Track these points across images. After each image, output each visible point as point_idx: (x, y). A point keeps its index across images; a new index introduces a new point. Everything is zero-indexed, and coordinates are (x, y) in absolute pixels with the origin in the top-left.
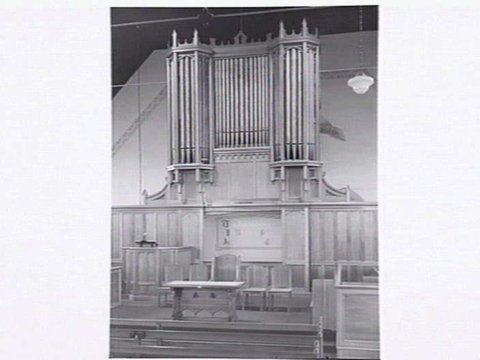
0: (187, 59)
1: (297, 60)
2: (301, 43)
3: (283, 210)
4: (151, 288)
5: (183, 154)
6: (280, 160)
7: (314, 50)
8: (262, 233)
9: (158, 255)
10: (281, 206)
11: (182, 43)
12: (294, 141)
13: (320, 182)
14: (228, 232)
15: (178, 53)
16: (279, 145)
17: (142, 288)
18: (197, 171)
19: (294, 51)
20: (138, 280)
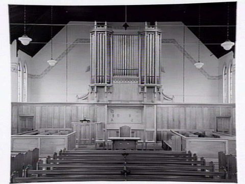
0: (101, 34)
1: (152, 39)
2: (155, 32)
3: (145, 106)
4: (87, 142)
5: (98, 78)
6: (143, 83)
7: (160, 35)
8: (130, 116)
9: (91, 126)
10: (143, 104)
11: (99, 27)
12: (151, 75)
13: (161, 94)
14: (113, 115)
15: (97, 31)
16: (144, 76)
17: (83, 142)
18: (106, 87)
19: (151, 35)
20: (80, 138)
